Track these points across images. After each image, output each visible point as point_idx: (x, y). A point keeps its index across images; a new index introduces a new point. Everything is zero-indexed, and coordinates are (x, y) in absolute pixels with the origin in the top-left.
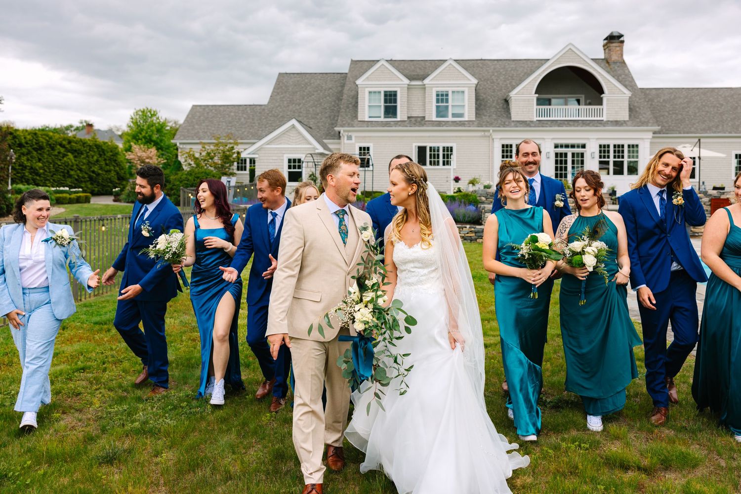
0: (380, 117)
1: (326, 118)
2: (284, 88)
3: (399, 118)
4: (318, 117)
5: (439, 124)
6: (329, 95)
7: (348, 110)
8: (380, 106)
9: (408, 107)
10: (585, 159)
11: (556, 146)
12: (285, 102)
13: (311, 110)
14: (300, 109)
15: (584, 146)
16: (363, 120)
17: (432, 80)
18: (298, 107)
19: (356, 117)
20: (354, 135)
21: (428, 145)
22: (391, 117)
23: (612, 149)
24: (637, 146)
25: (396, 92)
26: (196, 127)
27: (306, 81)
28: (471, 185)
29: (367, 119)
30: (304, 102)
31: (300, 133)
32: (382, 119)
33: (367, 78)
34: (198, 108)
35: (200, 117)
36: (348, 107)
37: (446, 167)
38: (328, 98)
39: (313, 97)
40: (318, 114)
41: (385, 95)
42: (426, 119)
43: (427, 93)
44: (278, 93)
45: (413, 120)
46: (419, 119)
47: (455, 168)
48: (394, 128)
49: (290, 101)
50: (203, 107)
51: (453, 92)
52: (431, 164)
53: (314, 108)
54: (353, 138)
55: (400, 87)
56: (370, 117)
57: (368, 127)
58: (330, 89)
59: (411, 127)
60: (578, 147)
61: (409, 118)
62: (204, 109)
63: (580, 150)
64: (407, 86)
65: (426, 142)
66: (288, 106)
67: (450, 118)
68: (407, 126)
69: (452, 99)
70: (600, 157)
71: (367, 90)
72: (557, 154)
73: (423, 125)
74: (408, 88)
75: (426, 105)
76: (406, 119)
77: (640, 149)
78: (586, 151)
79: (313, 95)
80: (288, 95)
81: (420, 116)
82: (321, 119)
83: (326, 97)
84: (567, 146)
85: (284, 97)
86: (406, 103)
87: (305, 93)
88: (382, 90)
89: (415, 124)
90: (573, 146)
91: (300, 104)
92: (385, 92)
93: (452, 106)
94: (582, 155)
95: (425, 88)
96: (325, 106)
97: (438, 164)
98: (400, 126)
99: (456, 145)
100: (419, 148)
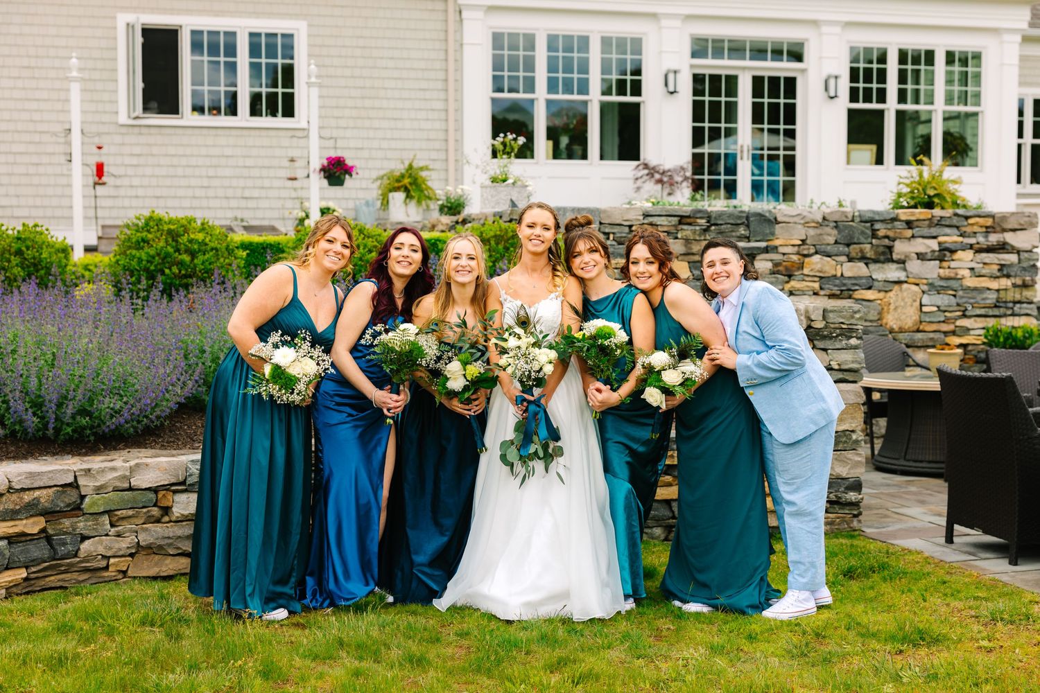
10: (799, 101)
11: (700, 48)
15: (797, 56)
21: (187, 22)
23: (892, 68)
24: (977, 56)
28: (399, 196)
37: (266, 120)
52: (198, 107)
60: (777, 53)
63: (783, 68)
65: (172, 11)
70: (854, 96)
72: (698, 79)
77: (988, 69)
78: (803, 71)
84: (737, 49)
90: (759, 52)
94: (791, 83)
97: (232, 110)
99: (310, 26)
100: (148, 33)
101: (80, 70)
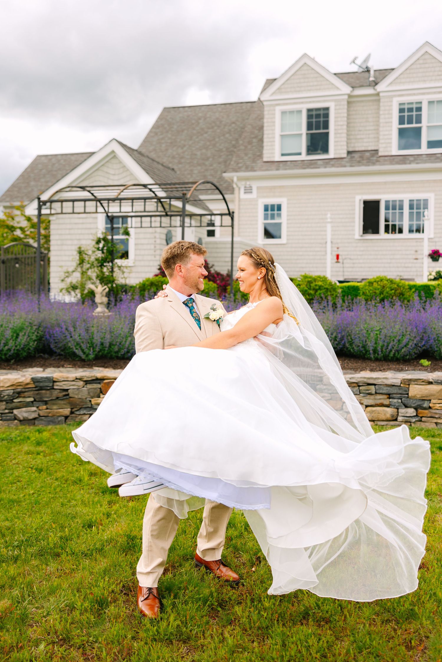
0: (300, 154)
1: (220, 163)
2: (166, 126)
3: (332, 154)
4: (207, 163)
5: (404, 159)
6: (229, 132)
7: (249, 147)
8: (301, 135)
9: (348, 135)
12: (164, 145)
13: (199, 153)
14: (184, 152)
16: (272, 160)
17: (391, 83)
18: (180, 151)
19: (261, 156)
20: (255, 185)
21: (383, 197)
22: (319, 154)
25: (327, 109)
26: (32, 183)
27: (200, 115)
29: (278, 158)
30: (191, 142)
31: (124, 167)
32: (304, 157)
33: (279, 89)
34: (43, 158)
35: (41, 170)
36: (250, 143)
37: (415, 235)
38: (227, 135)
39: (205, 135)
40: (208, 159)
41: (309, 117)
42: (380, 154)
43: (382, 108)
44: (156, 134)
45: (356, 156)
46: (368, 154)
47: (432, 236)
48: (322, 170)
49: (171, 143)
50: (50, 157)
51: (430, 103)
52: (387, 230)
53: (204, 151)
54: (254, 190)
55: (335, 101)
56: (283, 155)
57: (277, 169)
58: (234, 123)
59: (351, 166)
61: (349, 153)
62: (50, 160)
64: (346, 97)
65: (379, 193)
66: (167, 150)
67: (424, 150)
68: (345, 166)
69: (429, 115)
71: (278, 110)
73: (374, 164)
74: (349, 103)
75: (381, 129)
76: (345, 155)
79: (206, 133)
80: (169, 136)
81: (370, 149)
82: (211, 165)
83: (224, 135)
85: (163, 139)
86: (345, 127)
87: (195, 132)
88: (304, 107)
89: (359, 162)
91: (185, 146)
92: (309, 110)
93: (429, 127)
95: (379, 101)
96: (221, 147)
97: (401, 231)
98: (333, 166)
99: (436, 195)
100: (366, 203)
101: (331, 218)
